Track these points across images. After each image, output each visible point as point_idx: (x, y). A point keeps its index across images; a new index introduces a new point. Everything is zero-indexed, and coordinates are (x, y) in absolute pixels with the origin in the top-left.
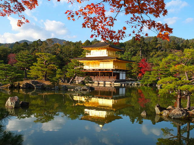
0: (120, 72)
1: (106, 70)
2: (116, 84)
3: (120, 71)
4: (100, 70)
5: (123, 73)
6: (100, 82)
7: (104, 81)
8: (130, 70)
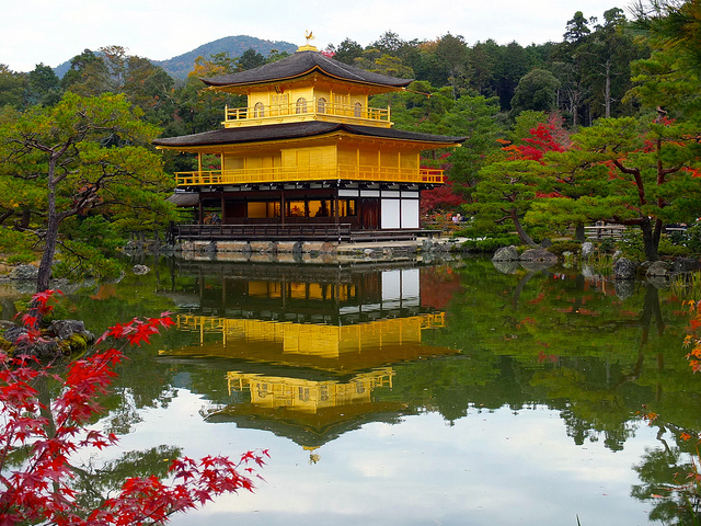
0: (384, 194)
3: (380, 190)
8: (442, 182)
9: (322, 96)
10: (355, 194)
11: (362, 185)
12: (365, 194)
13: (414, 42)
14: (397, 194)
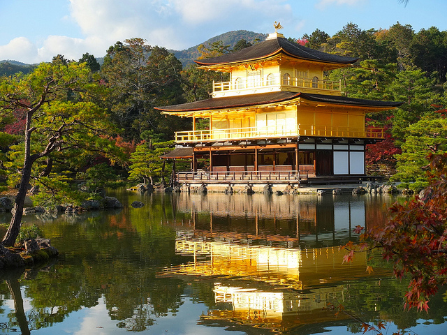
0: (336, 147)
1: (274, 141)
2: (304, 193)
3: (332, 144)
4: (254, 142)
5: (349, 151)
6: (255, 188)
7: (268, 183)
8: (382, 138)
9: (287, 71)
10: (312, 147)
11: (318, 140)
12: (320, 147)
13: (372, 31)
14: (346, 147)
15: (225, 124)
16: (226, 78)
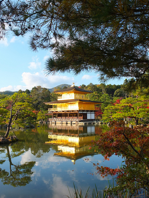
1: (73, 111)
2: (80, 124)
3: (87, 112)
4: (68, 111)
5: (91, 113)
6: (68, 122)
7: (71, 121)
8: (99, 110)
9: (76, 94)
10: (82, 112)
15: (61, 107)
16: (61, 96)
